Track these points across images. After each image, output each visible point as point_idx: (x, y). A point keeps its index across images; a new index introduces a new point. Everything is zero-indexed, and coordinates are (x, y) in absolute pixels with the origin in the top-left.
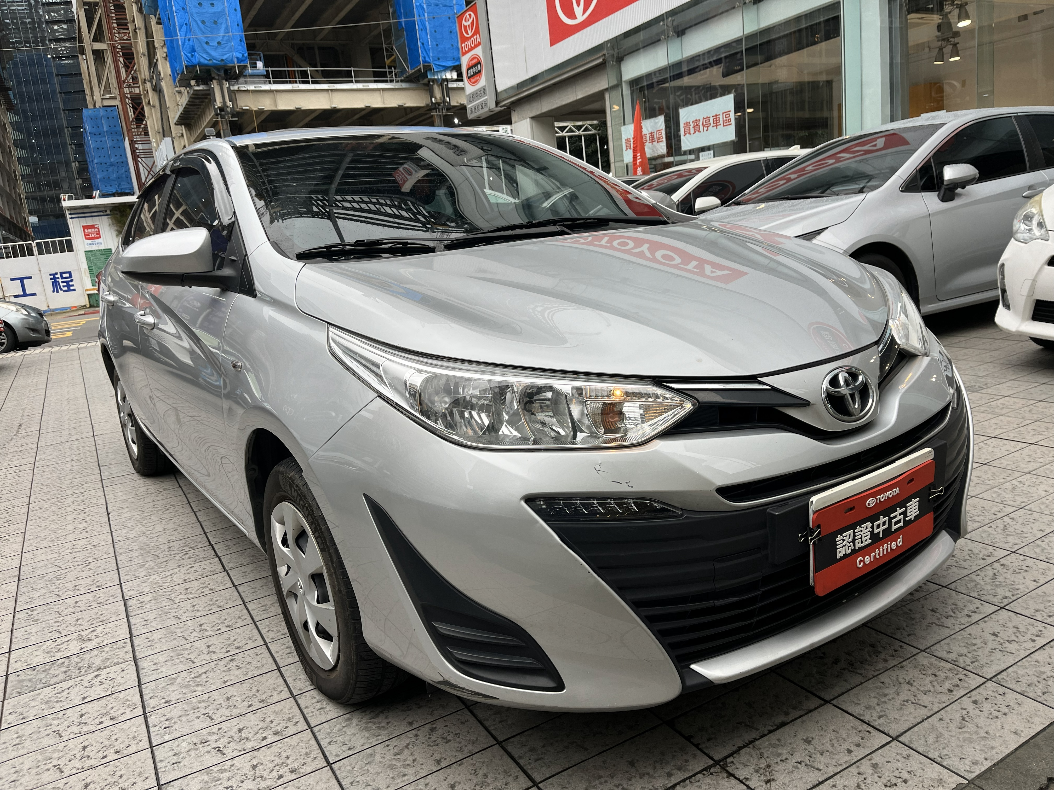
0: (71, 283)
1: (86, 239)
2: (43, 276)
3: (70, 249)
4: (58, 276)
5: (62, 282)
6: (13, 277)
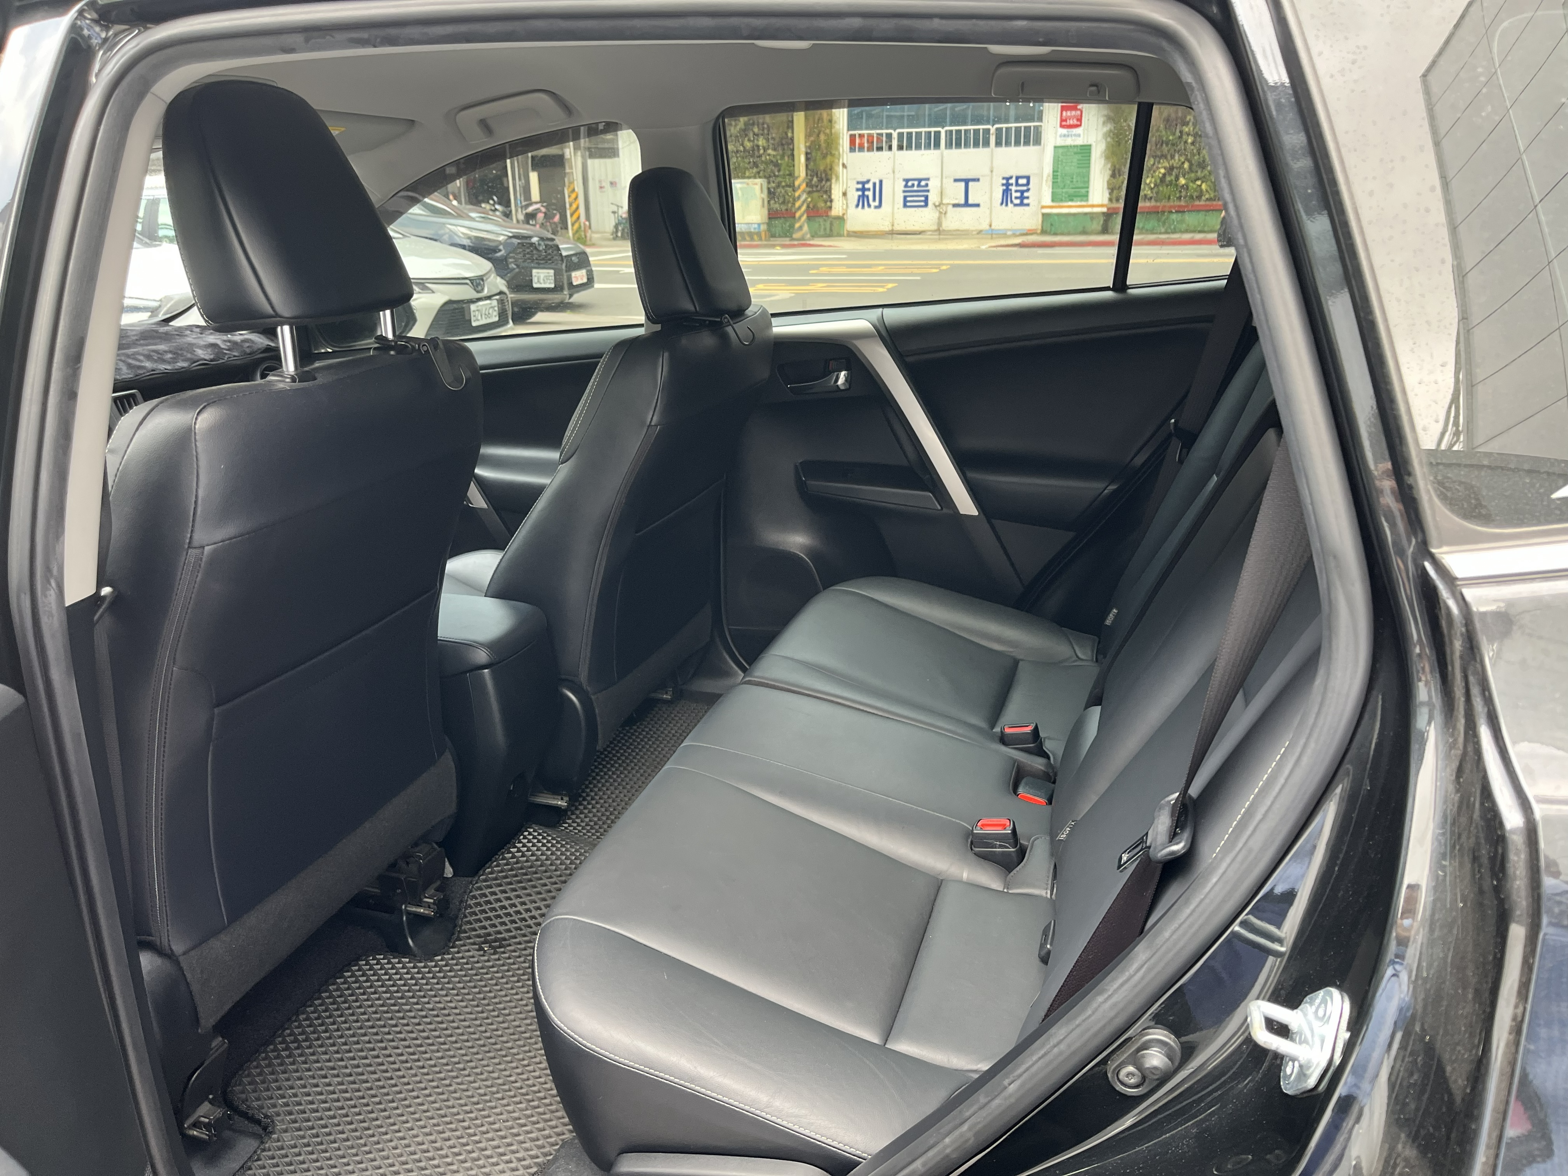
0: (1026, 194)
1: (1062, 126)
2: (994, 178)
3: (1038, 141)
4: (1013, 181)
5: (1016, 191)
6: (958, 177)
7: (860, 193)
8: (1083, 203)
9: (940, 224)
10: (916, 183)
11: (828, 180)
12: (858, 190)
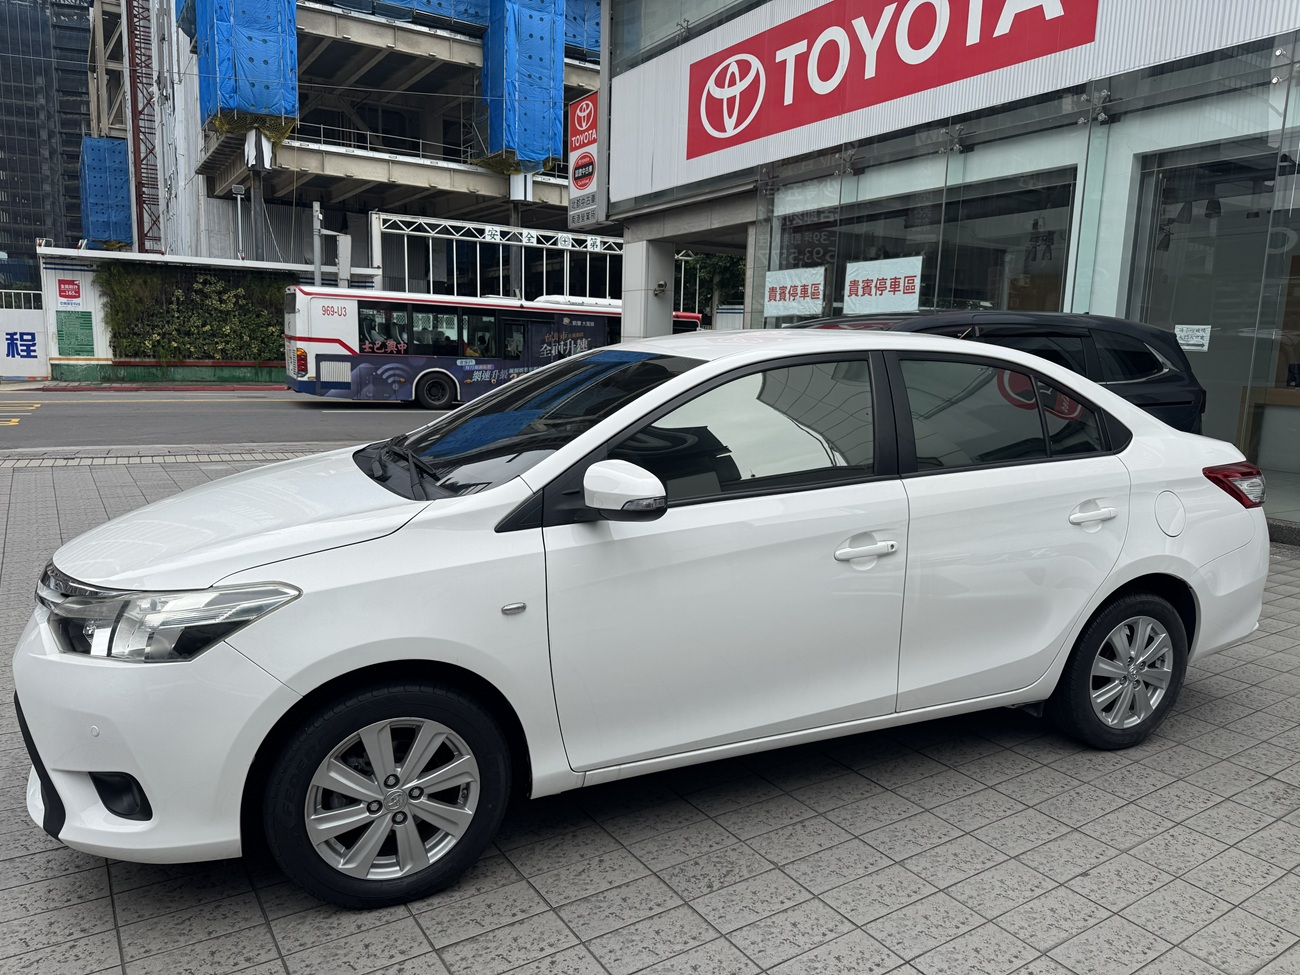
0: (31, 348)
1: (61, 296)
3: (39, 306)
4: (18, 336)
5: (21, 345)
8: (90, 357)
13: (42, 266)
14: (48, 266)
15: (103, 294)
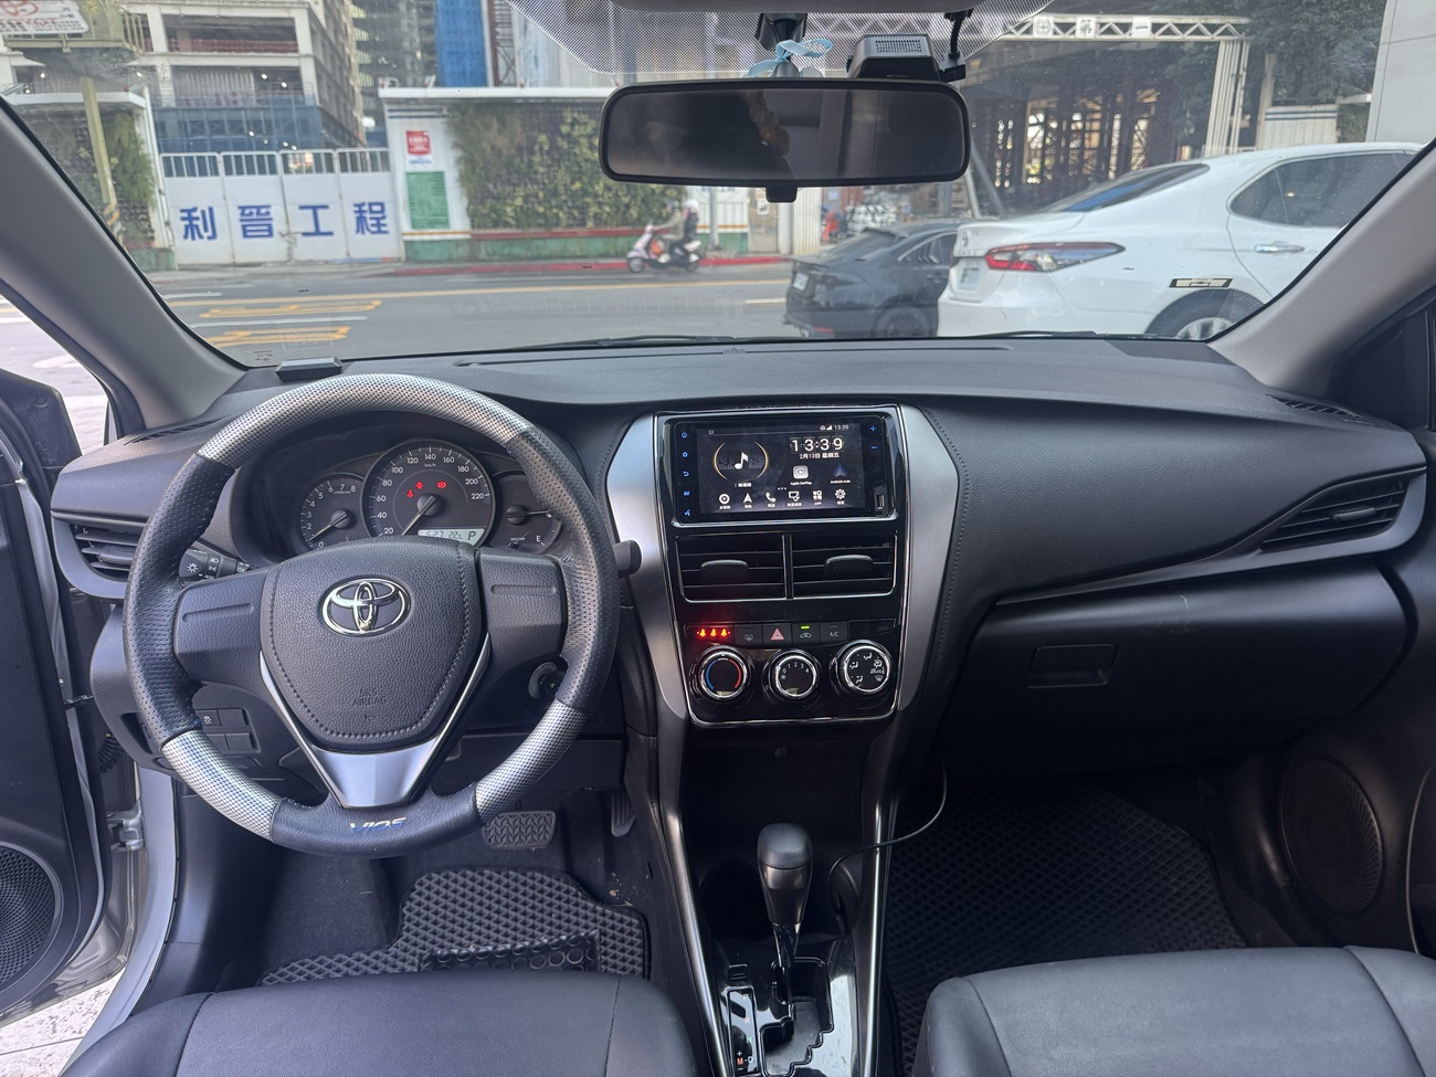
0: (382, 222)
1: (410, 152)
2: (345, 206)
3: (386, 167)
4: (366, 208)
5: (371, 218)
6: (303, 204)
7: (187, 223)
8: (447, 230)
9: (290, 255)
10: (255, 211)
11: (144, 207)
12: (183, 219)
13: (387, 114)
14: (395, 114)
15: (456, 146)
